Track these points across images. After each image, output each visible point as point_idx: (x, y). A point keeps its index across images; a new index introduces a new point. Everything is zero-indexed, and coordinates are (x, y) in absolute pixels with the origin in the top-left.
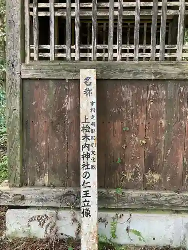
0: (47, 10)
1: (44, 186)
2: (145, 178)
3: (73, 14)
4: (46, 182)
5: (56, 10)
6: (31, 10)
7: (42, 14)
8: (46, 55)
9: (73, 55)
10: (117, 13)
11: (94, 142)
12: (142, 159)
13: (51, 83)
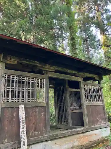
0: (9, 88)
1: (6, 143)
2: (34, 134)
3: (16, 90)
4: (7, 141)
5: (12, 89)
6: (5, 88)
7: (8, 89)
8: (8, 100)
9: (16, 100)
10: (26, 90)
11: (25, 124)
12: (34, 128)
13: (10, 108)
